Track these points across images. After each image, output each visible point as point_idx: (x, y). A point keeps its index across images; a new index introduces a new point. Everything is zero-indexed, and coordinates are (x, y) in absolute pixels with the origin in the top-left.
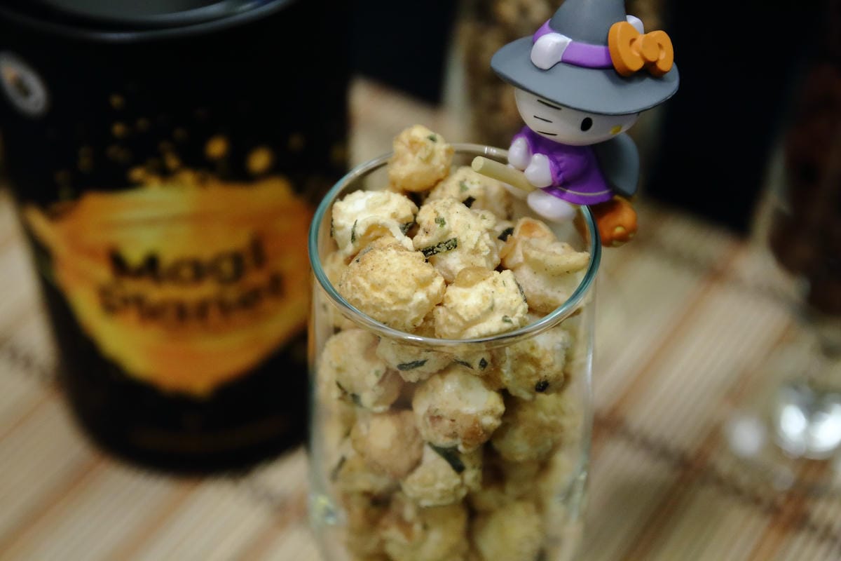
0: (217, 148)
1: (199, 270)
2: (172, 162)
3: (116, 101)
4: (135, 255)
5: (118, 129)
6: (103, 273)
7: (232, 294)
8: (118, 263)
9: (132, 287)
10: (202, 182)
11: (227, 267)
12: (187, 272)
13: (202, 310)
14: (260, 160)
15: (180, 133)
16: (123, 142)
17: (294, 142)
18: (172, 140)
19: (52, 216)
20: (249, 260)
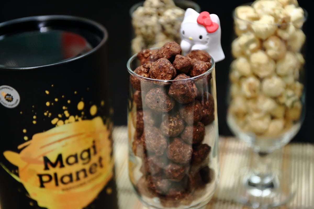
0: (81, 106)
1: (77, 158)
2: (67, 114)
3: (47, 92)
4: (53, 159)
5: (48, 104)
6: (40, 169)
7: (87, 167)
8: (46, 160)
9: (52, 171)
11: (85, 155)
12: (72, 160)
13: (78, 175)
14: (93, 110)
15: (69, 102)
16: (49, 109)
17: (102, 103)
18: (67, 105)
19: (19, 151)
20: (92, 151)
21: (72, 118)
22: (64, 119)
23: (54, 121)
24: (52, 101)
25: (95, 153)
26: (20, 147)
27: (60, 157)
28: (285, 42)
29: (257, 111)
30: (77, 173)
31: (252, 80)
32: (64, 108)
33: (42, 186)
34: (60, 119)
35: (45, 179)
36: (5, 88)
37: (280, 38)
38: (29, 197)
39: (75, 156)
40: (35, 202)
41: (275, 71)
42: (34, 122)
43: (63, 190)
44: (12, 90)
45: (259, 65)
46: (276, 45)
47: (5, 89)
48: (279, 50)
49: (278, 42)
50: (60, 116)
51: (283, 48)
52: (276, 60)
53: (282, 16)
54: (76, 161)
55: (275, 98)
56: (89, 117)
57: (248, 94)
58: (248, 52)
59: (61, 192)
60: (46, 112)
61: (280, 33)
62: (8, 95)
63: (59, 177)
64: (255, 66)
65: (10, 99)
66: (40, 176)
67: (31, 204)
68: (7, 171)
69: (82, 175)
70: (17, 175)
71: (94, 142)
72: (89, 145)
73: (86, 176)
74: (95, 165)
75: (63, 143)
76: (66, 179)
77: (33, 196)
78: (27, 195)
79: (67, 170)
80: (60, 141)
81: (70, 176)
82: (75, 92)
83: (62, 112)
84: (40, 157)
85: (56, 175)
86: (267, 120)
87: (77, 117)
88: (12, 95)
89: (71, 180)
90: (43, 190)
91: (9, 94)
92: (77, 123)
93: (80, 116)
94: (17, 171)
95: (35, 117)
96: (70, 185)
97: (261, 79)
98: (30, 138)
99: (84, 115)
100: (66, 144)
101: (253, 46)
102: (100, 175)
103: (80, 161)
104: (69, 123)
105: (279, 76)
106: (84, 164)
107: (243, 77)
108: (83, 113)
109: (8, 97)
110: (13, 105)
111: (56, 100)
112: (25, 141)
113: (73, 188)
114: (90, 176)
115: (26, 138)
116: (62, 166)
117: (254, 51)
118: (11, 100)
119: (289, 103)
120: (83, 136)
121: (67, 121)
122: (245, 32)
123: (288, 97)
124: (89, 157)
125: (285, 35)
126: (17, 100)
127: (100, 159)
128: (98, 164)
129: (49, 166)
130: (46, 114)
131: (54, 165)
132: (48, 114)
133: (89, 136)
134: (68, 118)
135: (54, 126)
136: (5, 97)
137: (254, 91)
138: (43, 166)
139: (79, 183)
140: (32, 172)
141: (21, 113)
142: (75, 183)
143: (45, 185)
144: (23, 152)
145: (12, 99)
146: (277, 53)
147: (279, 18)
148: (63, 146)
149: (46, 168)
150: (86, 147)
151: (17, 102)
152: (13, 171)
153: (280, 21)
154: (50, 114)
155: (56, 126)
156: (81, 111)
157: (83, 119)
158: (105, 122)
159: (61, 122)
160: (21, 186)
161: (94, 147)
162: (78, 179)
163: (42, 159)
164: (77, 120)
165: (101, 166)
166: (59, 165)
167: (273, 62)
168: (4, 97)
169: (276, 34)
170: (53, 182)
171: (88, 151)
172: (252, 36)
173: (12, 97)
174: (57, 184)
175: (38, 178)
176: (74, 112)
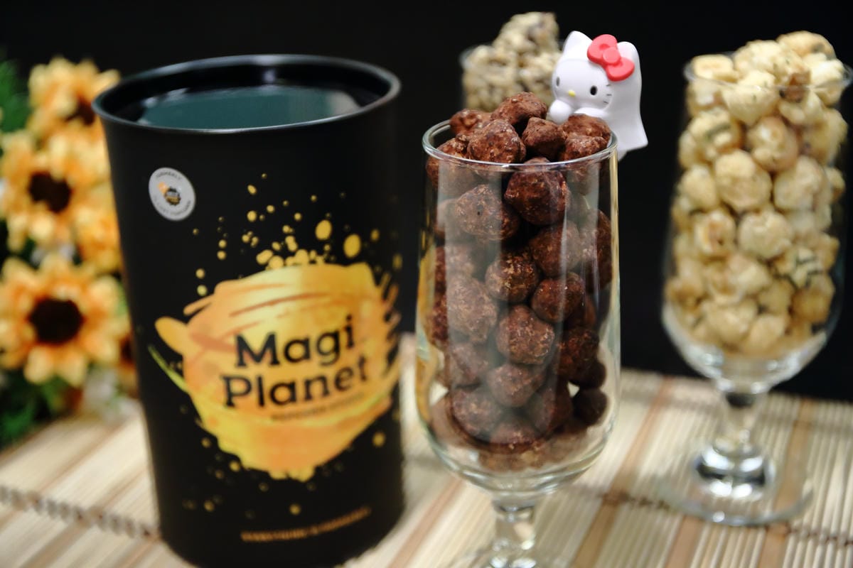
0: (323, 230)
1: (308, 347)
2: (291, 243)
3: (252, 190)
4: (256, 342)
5: (252, 216)
6: (227, 362)
7: (330, 373)
8: (242, 345)
9: (252, 371)
11: (328, 344)
12: (297, 351)
13: (309, 388)
14: (352, 245)
15: (297, 217)
16: (255, 227)
17: (375, 235)
18: (292, 223)
19: (186, 319)
20: (343, 338)
21: (302, 256)
22: (285, 254)
23: (263, 257)
24: (260, 210)
25: (351, 344)
26: (189, 310)
27: (271, 341)
28: (798, 130)
29: (726, 289)
30: (308, 383)
31: (718, 217)
32: (286, 229)
33: (230, 404)
34: (276, 253)
35: (238, 387)
36: (166, 173)
37: (786, 122)
38: (201, 425)
39: (305, 343)
40: (214, 440)
41: (772, 199)
42: (221, 255)
43: (275, 417)
44: (179, 178)
45: (735, 180)
46: (774, 135)
47: (166, 176)
48: (781, 147)
49: (780, 130)
50: (276, 246)
51: (792, 145)
52: (774, 173)
53: (791, 70)
54: (307, 356)
55: (769, 263)
56: (340, 258)
57: (708, 248)
58: (711, 153)
59: (268, 422)
60: (246, 233)
61: (785, 108)
62: (171, 190)
63: (267, 385)
64: (726, 182)
65: (175, 199)
66: (228, 380)
67: (206, 443)
68: (162, 364)
69: (317, 388)
70: (180, 373)
71: (349, 318)
72: (337, 324)
73: (326, 393)
74: (349, 370)
75: (280, 308)
76: (283, 394)
77: (209, 426)
78: (197, 422)
79: (286, 372)
80: (273, 303)
81: (291, 386)
82: (314, 198)
83: (281, 238)
84: (228, 335)
85: (260, 380)
86: (748, 312)
87: (313, 254)
88: (179, 189)
89: (293, 399)
90: (231, 412)
91: (174, 187)
92: (313, 267)
93: (320, 252)
94: (179, 366)
95: (222, 244)
96: (290, 408)
97: (736, 215)
98: (211, 291)
99: (331, 253)
100: (287, 314)
101: (723, 139)
102: (360, 397)
103: (316, 358)
104: (295, 265)
105: (780, 211)
106: (324, 364)
107: (699, 210)
108: (327, 248)
109: (171, 193)
110: (179, 213)
111: (270, 209)
112: (199, 297)
113: (297, 415)
114: (336, 396)
115: (202, 290)
116: (275, 362)
117: (725, 150)
118: (177, 201)
119: (800, 276)
120: (326, 300)
121: (290, 260)
122: (708, 108)
123: (799, 263)
124: (336, 349)
125: (797, 115)
126: (189, 202)
127: (362, 362)
128: (357, 371)
129: (247, 358)
130: (245, 238)
131: (258, 358)
132: (251, 241)
133: (337, 303)
134: (293, 254)
135: (262, 268)
136: (166, 195)
137: (721, 242)
138: (233, 358)
139: (309, 406)
140: (211, 368)
141: (195, 231)
142: (301, 406)
143: (236, 400)
144: (195, 321)
145: (179, 199)
146: (777, 155)
147: (785, 74)
148: (280, 317)
149: (241, 363)
150: (331, 327)
151: (188, 206)
152: (172, 365)
153: (786, 79)
154: (255, 240)
155: (267, 268)
156: (323, 242)
157: (327, 261)
158: (377, 280)
159: (277, 261)
160: (185, 399)
161: (349, 329)
162: (308, 397)
163: (232, 341)
164: (313, 262)
165: (364, 378)
166: (268, 358)
167: (767, 176)
168: (163, 194)
169: (776, 113)
170: (254, 396)
171: (335, 336)
172: (723, 117)
173: (179, 195)
174: (261, 402)
175: (221, 384)
176: (308, 242)
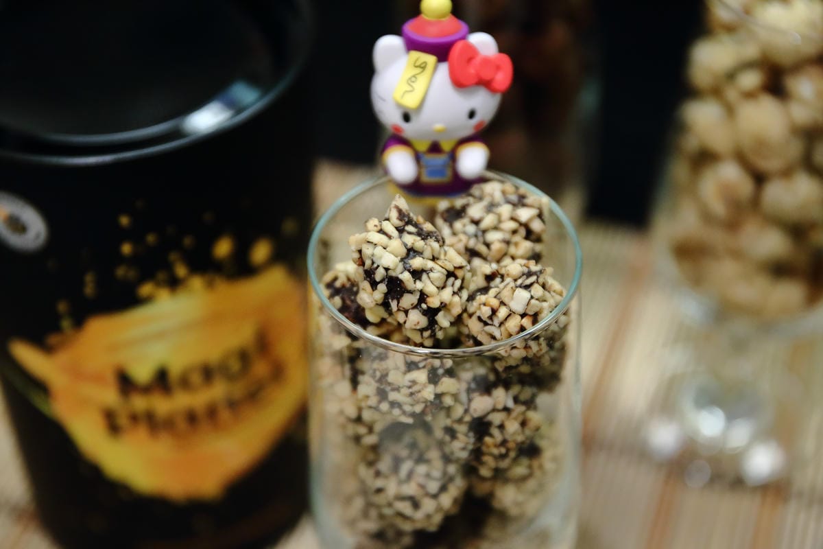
0: (223, 248)
1: (208, 373)
2: (181, 271)
3: (124, 221)
4: (142, 372)
5: (126, 249)
6: (110, 396)
7: (238, 390)
9: (139, 403)
10: (210, 285)
12: (196, 378)
13: (212, 412)
14: (261, 252)
15: (188, 241)
17: (288, 227)
19: (49, 349)
21: (197, 283)
22: (174, 284)
23: (146, 289)
26: (50, 340)
27: (161, 375)
31: (730, 171)
32: (173, 256)
34: (159, 284)
35: (123, 421)
39: (205, 369)
45: (761, 145)
50: (162, 277)
52: (813, 135)
58: (732, 95)
63: (159, 417)
66: (110, 413)
85: (149, 413)
89: (192, 426)
97: (759, 177)
101: (749, 80)
103: (219, 380)
107: (705, 158)
115: (66, 323)
117: (750, 95)
121: (181, 290)
122: (730, 28)
130: (120, 272)
131: (146, 390)
132: (128, 274)
134: (183, 281)
135: (146, 301)
154: (132, 273)
155: (152, 300)
156: (223, 262)
159: (164, 293)
162: (211, 420)
170: (142, 429)
174: (152, 435)
